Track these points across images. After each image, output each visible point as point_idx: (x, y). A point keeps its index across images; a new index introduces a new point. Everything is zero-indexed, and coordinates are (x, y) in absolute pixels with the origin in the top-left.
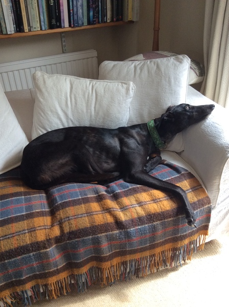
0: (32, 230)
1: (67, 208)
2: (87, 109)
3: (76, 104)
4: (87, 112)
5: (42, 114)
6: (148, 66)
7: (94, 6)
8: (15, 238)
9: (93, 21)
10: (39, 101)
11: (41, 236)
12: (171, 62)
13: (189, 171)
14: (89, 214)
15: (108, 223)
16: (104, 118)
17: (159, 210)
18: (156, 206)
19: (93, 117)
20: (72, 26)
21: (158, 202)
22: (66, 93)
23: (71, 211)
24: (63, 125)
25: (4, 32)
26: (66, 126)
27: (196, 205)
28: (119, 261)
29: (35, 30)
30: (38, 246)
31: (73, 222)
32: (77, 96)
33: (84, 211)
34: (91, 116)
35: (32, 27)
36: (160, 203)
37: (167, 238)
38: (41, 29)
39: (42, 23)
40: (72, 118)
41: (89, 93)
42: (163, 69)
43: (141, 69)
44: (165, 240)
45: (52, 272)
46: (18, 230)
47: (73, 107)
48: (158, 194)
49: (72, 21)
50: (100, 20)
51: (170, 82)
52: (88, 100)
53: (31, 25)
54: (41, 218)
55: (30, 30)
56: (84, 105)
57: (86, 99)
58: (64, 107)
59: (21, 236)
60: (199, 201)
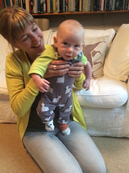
9: (118, 8)
20: (105, 10)
25: (70, 11)
39: (89, 8)
49: (105, 7)
50: (123, 8)
53: (83, 8)
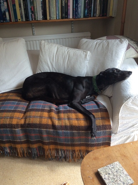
0: (12, 118)
1: (32, 112)
2: (63, 64)
3: (58, 60)
4: (63, 65)
5: (41, 63)
6: (103, 43)
7: (88, 7)
8: (3, 119)
9: (87, 16)
10: (40, 56)
11: (14, 122)
12: (116, 42)
13: (107, 108)
14: (41, 117)
15: (48, 124)
16: (71, 70)
17: (77, 125)
18: (77, 122)
19: (66, 69)
20: (74, 18)
21: (78, 120)
22: (54, 54)
23: (33, 113)
24: (50, 70)
25: (37, 19)
26: (52, 71)
27: (101, 127)
28: (54, 148)
29: (53, 19)
30: (11, 126)
31: (31, 119)
32: (59, 55)
33: (39, 115)
34: (65, 67)
35: (52, 17)
36: (79, 121)
37: (82, 143)
38: (56, 19)
39: (57, 16)
40: (55, 67)
41: (65, 55)
42: (110, 46)
43: (99, 45)
44: (81, 144)
45: (18, 142)
46: (6, 116)
47: (56, 61)
48: (80, 116)
49: (74, 15)
50: (92, 15)
51: (112, 54)
52: (64, 59)
54: (18, 114)
55: (50, 19)
56: (62, 61)
57: (63, 58)
58: (52, 61)
59: (6, 119)
60: (103, 126)
